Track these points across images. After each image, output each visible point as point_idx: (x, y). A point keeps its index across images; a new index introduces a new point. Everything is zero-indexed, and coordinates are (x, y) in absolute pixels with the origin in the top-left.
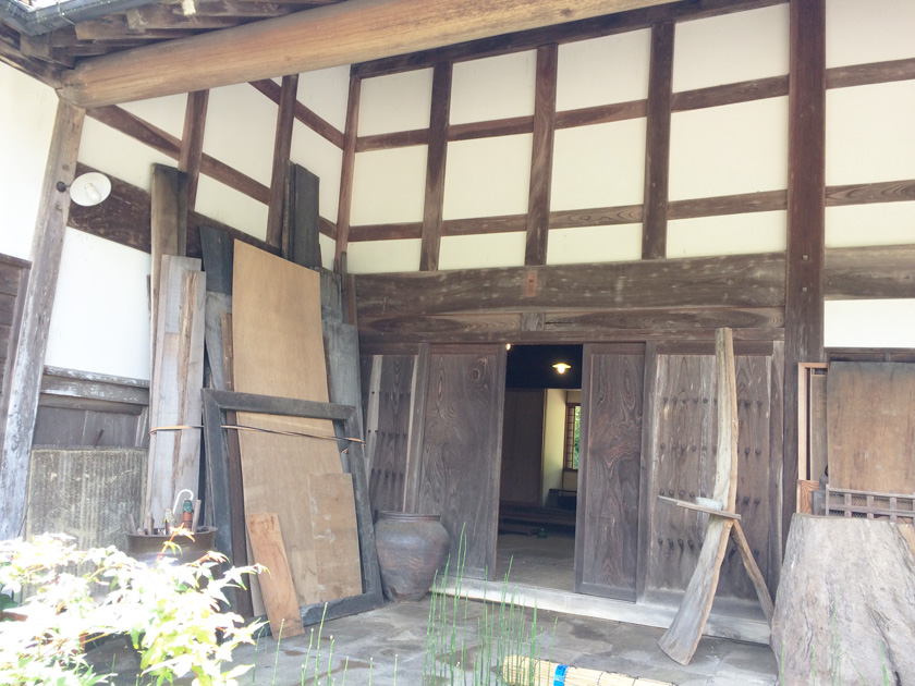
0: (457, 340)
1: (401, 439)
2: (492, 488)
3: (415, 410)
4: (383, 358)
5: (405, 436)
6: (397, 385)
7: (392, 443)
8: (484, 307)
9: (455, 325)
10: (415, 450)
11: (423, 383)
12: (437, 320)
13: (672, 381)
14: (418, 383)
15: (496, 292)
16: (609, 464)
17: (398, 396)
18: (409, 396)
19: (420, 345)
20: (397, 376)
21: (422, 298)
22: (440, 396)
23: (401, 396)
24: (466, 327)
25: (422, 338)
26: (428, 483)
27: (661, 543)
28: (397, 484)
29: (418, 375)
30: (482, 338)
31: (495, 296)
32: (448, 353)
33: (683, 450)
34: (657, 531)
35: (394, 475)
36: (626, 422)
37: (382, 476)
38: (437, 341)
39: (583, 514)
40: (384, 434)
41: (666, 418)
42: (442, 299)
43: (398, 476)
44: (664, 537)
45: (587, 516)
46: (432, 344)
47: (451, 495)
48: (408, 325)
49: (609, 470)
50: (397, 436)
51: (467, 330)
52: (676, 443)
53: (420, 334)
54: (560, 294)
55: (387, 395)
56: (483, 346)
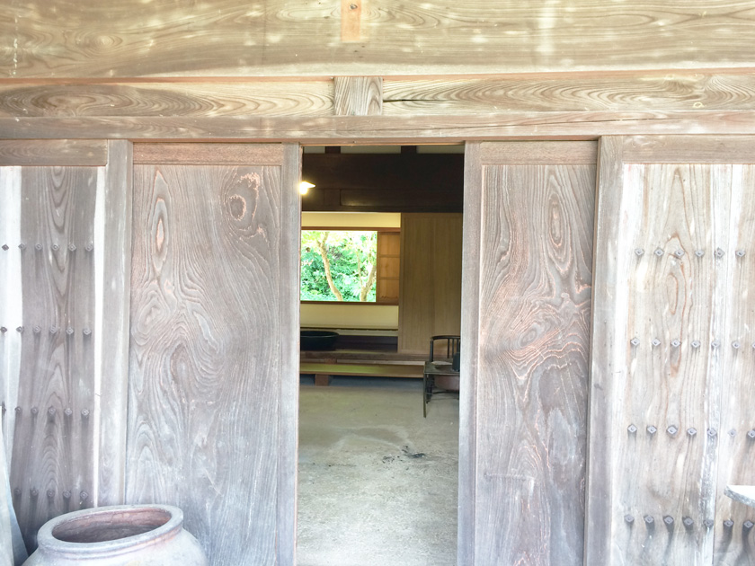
0: (194, 135)
1: (78, 345)
2: (284, 432)
3: (107, 284)
4: (24, 174)
5: (88, 338)
6: (60, 230)
7: (59, 352)
8: (250, 63)
9: (185, 104)
10: (112, 366)
11: (122, 225)
12: (142, 92)
13: (652, 216)
14: (111, 227)
15: (276, 29)
16: (522, 378)
17: (64, 255)
18: (90, 253)
19: (107, 144)
20: (58, 212)
21: (105, 40)
22: (160, 253)
23: (72, 254)
24: (209, 106)
25: (111, 128)
26: (145, 428)
27: (630, 524)
28: (76, 436)
29: (108, 208)
30: (249, 129)
31: (274, 38)
32: (174, 162)
33: (674, 350)
34: (624, 502)
35: (68, 420)
36: (554, 298)
37: (42, 422)
38: (148, 135)
39: (472, 473)
40: (37, 335)
41: (640, 288)
42: (152, 43)
43: (77, 422)
44: (637, 514)
45: (479, 477)
46: (135, 142)
47: (198, 450)
48: (74, 101)
49: (522, 389)
50: (69, 338)
51: (212, 114)
52: (660, 337)
53: (106, 120)
54: (419, 38)
55: (39, 253)
56: (250, 148)
